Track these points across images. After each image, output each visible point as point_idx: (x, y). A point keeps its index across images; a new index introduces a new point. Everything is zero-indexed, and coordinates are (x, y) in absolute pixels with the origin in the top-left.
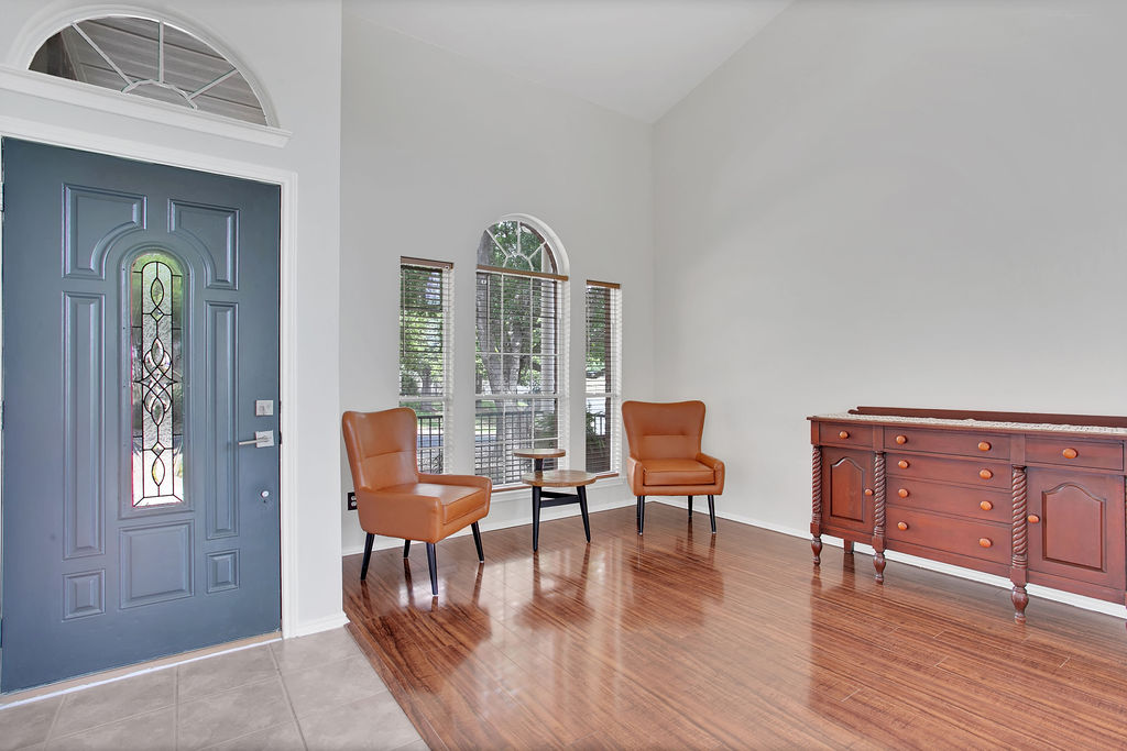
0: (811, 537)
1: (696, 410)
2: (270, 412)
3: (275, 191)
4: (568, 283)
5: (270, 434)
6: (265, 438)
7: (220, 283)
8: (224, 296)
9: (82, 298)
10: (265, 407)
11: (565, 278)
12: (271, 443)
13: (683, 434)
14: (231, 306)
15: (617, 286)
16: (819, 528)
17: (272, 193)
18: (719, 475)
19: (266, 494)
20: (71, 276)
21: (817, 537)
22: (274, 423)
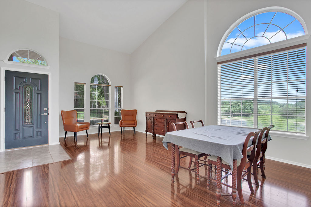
0: (146, 133)
1: (135, 111)
2: (47, 110)
3: (47, 75)
4: (111, 87)
5: (47, 113)
6: (46, 114)
7: (38, 90)
8: (39, 92)
9: (16, 93)
10: (46, 109)
11: (110, 86)
12: (47, 115)
13: (133, 116)
14: (40, 94)
15: (122, 87)
16: (147, 131)
17: (47, 76)
18: (136, 123)
19: (46, 123)
20: (15, 90)
21: (147, 132)
22: (47, 112)
